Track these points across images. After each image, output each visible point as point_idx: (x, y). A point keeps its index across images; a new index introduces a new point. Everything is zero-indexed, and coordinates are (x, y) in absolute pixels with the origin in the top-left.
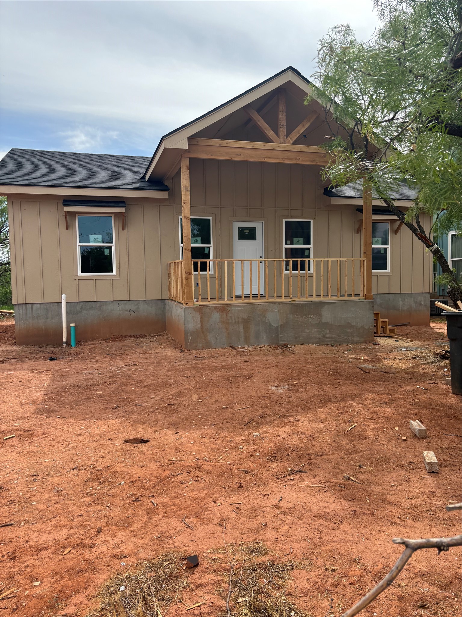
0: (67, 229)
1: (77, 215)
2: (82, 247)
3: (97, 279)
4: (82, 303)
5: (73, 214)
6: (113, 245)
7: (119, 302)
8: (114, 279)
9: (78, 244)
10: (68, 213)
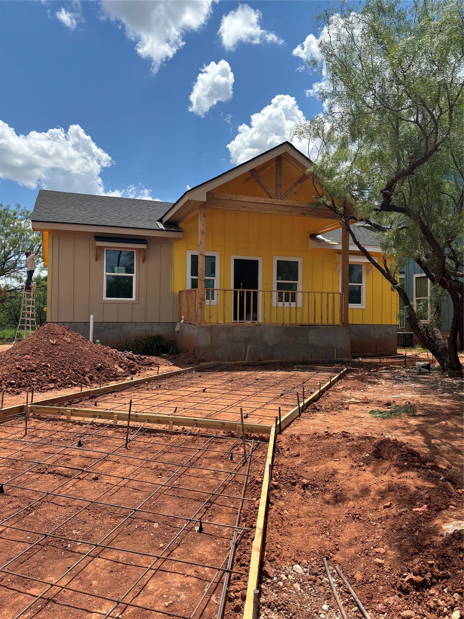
0: (96, 261)
1: (105, 249)
2: (108, 276)
3: (119, 303)
4: (106, 323)
5: (102, 248)
6: (134, 275)
7: (136, 324)
8: (133, 303)
9: (105, 273)
10: (98, 248)
